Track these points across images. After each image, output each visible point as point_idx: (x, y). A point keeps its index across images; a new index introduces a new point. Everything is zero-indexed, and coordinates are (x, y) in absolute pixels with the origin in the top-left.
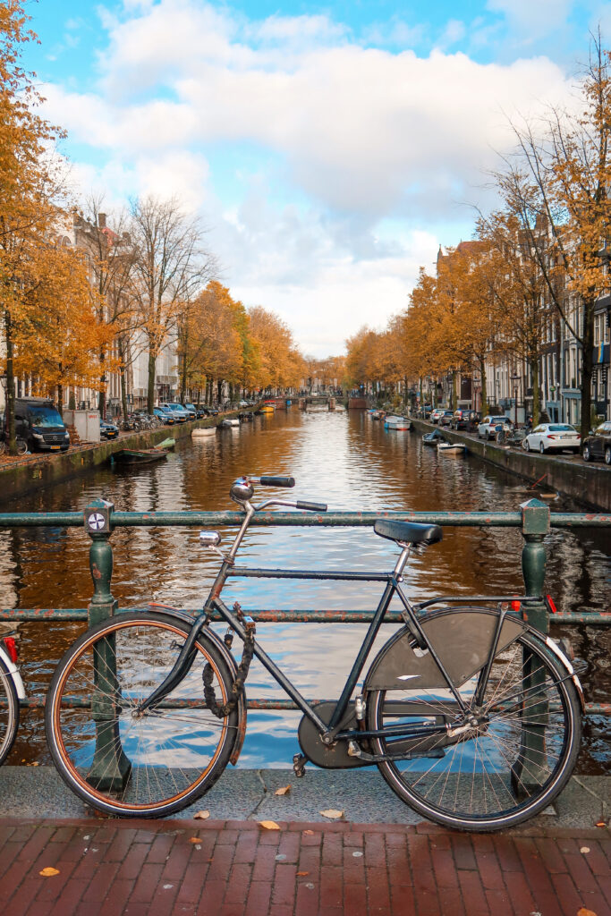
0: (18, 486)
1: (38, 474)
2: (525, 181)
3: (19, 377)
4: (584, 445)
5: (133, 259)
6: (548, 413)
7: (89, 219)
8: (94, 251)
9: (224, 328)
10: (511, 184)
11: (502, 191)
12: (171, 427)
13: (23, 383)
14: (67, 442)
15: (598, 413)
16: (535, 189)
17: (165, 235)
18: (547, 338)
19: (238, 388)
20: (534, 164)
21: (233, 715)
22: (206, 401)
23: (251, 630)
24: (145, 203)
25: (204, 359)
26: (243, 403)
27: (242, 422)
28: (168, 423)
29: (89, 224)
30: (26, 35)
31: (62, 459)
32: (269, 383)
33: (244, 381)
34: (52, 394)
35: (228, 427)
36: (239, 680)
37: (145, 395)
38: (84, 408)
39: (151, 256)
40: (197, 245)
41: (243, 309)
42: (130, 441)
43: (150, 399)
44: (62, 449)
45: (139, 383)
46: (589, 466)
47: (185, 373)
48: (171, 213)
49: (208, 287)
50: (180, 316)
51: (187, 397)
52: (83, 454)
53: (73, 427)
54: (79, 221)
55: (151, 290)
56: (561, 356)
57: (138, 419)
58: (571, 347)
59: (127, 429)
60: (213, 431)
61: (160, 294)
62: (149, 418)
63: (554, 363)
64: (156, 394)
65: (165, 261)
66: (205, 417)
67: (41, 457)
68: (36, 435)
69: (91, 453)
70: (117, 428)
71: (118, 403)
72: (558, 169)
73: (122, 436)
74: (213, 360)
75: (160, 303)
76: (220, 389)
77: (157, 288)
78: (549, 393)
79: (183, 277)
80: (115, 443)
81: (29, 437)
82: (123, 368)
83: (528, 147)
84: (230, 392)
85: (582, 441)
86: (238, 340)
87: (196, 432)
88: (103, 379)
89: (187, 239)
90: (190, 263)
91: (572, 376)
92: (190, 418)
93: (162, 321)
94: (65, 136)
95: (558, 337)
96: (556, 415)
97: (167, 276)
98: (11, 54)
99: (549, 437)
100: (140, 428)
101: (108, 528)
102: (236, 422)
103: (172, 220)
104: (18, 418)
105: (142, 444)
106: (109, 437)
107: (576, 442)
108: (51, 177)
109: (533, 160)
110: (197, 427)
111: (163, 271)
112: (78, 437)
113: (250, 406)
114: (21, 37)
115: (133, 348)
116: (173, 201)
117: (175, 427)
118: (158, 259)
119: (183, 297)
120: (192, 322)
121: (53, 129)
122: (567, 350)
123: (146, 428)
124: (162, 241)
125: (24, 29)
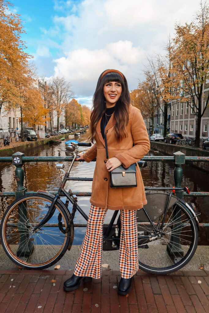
0: (24, 149)
1: (29, 146)
2: (151, 73)
3: (25, 122)
4: (165, 139)
5: (53, 93)
6: (155, 131)
7: (42, 83)
8: (43, 91)
9: (76, 110)
10: (148, 73)
11: (145, 75)
12: (63, 135)
13: (26, 124)
14: (37, 138)
15: (167, 131)
16: (153, 75)
17: (61, 87)
18: (155, 113)
19: (80, 126)
20: (153, 69)
21: (69, 232)
22: (72, 128)
23: (75, 200)
24: (56, 78)
25: (71, 118)
26: (81, 129)
27: (81, 133)
28: (62, 134)
29: (42, 84)
30: (23, 31)
31: (35, 143)
32: (87, 124)
33: (81, 124)
34: (33, 126)
35: (77, 135)
36: (71, 219)
37: (57, 127)
38: (41, 130)
39: (58, 92)
40: (69, 89)
41: (81, 106)
42: (53, 138)
43: (58, 128)
44: (35, 140)
45: (55, 124)
46: (166, 144)
47: (66, 122)
48: (63, 81)
49: (72, 100)
50: (65, 107)
51: (67, 128)
52: (41, 141)
53: (38, 135)
54: (39, 83)
55: (58, 101)
56: (159, 117)
57: (55, 133)
58: (161, 115)
59: (52, 135)
60: (73, 136)
61: (60, 102)
62: (58, 133)
63: (157, 119)
64: (59, 127)
65: (61, 93)
66: (72, 132)
67: (30, 142)
68: (29, 137)
69: (43, 141)
70: (49, 135)
71: (50, 129)
72: (159, 70)
73: (51, 137)
74: (74, 118)
75: (60, 104)
76: (75, 126)
77: (59, 100)
78: (156, 127)
79: (66, 97)
80: (49, 139)
81: (27, 137)
82: (51, 120)
83: (152, 64)
84: (78, 126)
85: (164, 138)
86: (80, 113)
87: (69, 136)
88: (46, 122)
89: (67, 88)
90: (67, 94)
91: (161, 122)
92: (68, 132)
93: (61, 108)
94: (33, 58)
95: (158, 113)
96: (157, 132)
97: (62, 97)
98: (19, 36)
99: (156, 137)
100: (55, 135)
101: (21, 163)
102: (79, 133)
103: (63, 83)
104: (24, 132)
105: (56, 139)
106: (48, 137)
107: (163, 138)
108: (31, 71)
109: (153, 68)
110: (70, 135)
111: (61, 96)
112: (39, 137)
113: (83, 130)
114: (21, 32)
115: (53, 115)
116: (63, 78)
117: (64, 135)
118: (60, 92)
119: (66, 102)
120: (68, 109)
121: (30, 56)
122: (160, 116)
123: (57, 135)
124: (60, 88)
125: (22, 30)
